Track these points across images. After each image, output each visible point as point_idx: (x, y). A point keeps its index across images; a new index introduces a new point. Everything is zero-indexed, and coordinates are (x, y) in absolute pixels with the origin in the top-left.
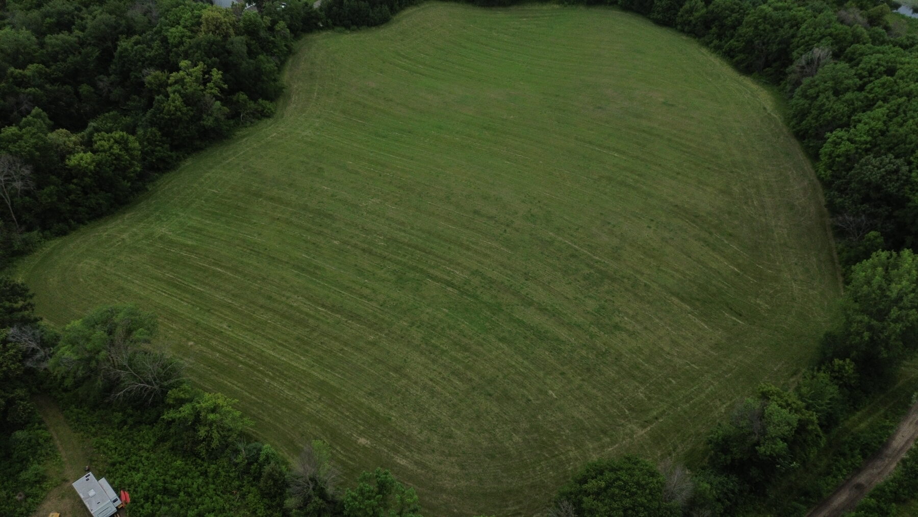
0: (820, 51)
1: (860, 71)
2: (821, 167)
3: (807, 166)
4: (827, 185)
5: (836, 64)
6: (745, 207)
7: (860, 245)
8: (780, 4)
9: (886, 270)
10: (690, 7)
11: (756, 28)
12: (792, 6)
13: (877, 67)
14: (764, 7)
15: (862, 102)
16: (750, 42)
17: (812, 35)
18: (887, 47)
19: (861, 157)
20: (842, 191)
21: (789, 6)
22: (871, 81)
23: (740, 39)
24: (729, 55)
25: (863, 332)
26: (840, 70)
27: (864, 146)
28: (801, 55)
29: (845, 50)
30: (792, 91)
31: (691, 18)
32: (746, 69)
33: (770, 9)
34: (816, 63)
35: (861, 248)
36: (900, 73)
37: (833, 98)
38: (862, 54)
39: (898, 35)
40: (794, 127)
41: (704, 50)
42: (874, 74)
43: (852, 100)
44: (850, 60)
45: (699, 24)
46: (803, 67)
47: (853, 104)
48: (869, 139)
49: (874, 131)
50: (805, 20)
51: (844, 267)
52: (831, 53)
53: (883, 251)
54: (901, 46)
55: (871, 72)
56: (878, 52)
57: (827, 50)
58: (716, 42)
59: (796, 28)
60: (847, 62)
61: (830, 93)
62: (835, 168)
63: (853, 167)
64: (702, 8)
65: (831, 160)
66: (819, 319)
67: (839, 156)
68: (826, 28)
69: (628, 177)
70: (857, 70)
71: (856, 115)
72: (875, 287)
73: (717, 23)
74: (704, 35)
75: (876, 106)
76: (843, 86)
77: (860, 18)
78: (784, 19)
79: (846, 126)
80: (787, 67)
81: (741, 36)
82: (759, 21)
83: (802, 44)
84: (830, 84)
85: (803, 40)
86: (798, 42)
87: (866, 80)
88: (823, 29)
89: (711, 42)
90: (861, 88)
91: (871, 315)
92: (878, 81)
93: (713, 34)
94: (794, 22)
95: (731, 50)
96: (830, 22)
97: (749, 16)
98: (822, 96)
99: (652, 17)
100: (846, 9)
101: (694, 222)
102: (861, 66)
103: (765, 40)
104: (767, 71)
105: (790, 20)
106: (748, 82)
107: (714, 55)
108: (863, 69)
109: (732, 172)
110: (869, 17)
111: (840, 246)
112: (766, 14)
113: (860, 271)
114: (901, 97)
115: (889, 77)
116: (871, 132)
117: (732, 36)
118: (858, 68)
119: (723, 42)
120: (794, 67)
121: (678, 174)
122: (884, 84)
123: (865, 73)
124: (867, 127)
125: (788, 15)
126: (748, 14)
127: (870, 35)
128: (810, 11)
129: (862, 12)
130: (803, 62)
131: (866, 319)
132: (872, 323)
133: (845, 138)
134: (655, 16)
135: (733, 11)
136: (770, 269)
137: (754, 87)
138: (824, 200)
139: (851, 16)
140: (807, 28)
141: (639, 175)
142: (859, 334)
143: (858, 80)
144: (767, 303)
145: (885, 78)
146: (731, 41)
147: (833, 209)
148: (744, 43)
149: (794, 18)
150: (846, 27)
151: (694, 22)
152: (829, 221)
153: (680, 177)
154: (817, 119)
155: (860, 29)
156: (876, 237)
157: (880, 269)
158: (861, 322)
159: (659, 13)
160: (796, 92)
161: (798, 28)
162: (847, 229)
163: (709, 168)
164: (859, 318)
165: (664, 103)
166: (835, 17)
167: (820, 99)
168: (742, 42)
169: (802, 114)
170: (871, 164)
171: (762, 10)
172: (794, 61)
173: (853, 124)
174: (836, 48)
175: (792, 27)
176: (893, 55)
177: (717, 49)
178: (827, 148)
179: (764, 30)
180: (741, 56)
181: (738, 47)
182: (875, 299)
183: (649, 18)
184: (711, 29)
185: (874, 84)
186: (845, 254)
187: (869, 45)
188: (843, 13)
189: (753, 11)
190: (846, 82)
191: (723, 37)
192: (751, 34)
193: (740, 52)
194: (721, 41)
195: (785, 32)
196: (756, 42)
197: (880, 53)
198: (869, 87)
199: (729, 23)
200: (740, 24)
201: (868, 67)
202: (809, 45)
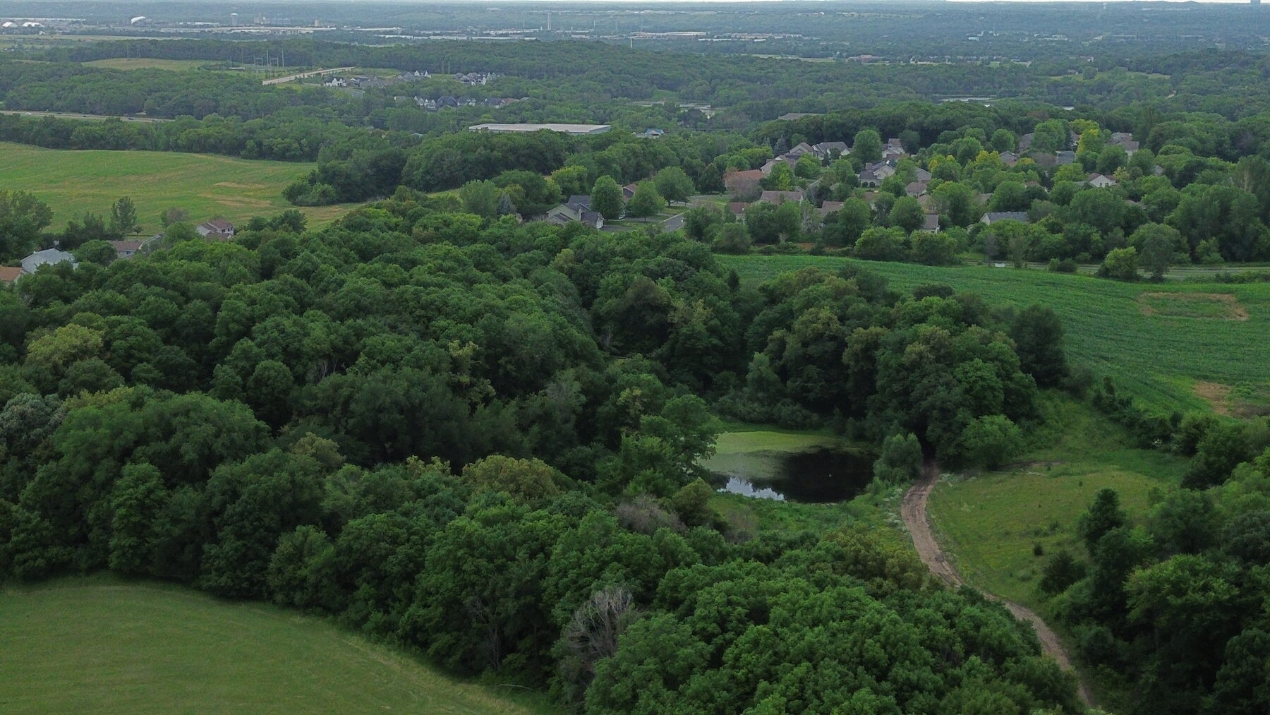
0: (607, 597)
1: (700, 625)
5: (648, 618)
8: (493, 511)
10: (296, 548)
11: (458, 569)
12: (520, 510)
13: (729, 609)
14: (461, 521)
15: (728, 690)
16: (453, 604)
17: (580, 566)
18: (733, 564)
21: (513, 511)
22: (730, 642)
23: (430, 599)
24: (415, 641)
26: (661, 630)
28: (572, 612)
29: (656, 585)
30: (579, 696)
31: (304, 572)
32: (463, 667)
33: (475, 523)
34: (607, 624)
36: (776, 612)
37: (667, 694)
38: (692, 588)
39: (744, 536)
41: (355, 641)
42: (729, 626)
43: (707, 690)
44: (674, 604)
45: (325, 581)
46: (584, 639)
47: (712, 700)
50: (557, 536)
52: (630, 596)
54: (758, 558)
55: (722, 622)
56: (721, 577)
57: (620, 592)
58: (377, 617)
59: (541, 555)
60: (669, 611)
61: (658, 684)
64: (323, 546)
68: (604, 546)
70: (693, 624)
73: (366, 573)
74: (344, 607)
75: (758, 693)
76: (680, 663)
77: (663, 515)
78: (511, 540)
80: (550, 644)
81: (430, 594)
82: (460, 553)
83: (567, 588)
84: (651, 664)
85: (565, 580)
86: (556, 585)
87: (718, 640)
88: (598, 550)
89: (365, 619)
90: (716, 661)
92: (742, 638)
93: (366, 600)
94: (534, 545)
95: (416, 628)
96: (607, 531)
97: (435, 546)
98: (644, 696)
99: (205, 584)
100: (629, 500)
102: (698, 612)
103: (486, 594)
104: (510, 663)
105: (524, 542)
106: (474, 694)
107: (381, 648)
108: (704, 618)
110: (678, 510)
112: (470, 536)
114: (797, 664)
115: (760, 627)
117: (410, 598)
118: (695, 618)
119: (394, 613)
120: (565, 641)
122: (756, 643)
123: (712, 627)
125: (516, 530)
126: (431, 543)
127: (693, 545)
128: (559, 516)
129: (661, 501)
130: (578, 625)
134: (214, 580)
135: (395, 541)
139: (644, 512)
140: (564, 552)
143: (703, 644)
145: (753, 630)
146: (412, 609)
148: (440, 609)
149: (530, 535)
150: (644, 537)
151: (312, 579)
155: (671, 536)
160: (588, 698)
161: (547, 556)
166: (612, 521)
167: (642, 701)
168: (436, 608)
171: (460, 530)
172: (561, 628)
174: (636, 584)
175: (533, 555)
176: (751, 579)
177: (384, 631)
179: (477, 572)
180: (443, 639)
181: (430, 620)
183: (199, 589)
184: (357, 588)
185: (737, 646)
187: (700, 566)
188: (625, 509)
189: (439, 534)
190: (682, 652)
191: (390, 602)
192: (450, 585)
193: (438, 630)
194: (387, 612)
195: (522, 568)
196: (468, 601)
197: (725, 579)
198: (729, 654)
199: (396, 569)
200: (420, 567)
201: (714, 613)
202: (581, 588)
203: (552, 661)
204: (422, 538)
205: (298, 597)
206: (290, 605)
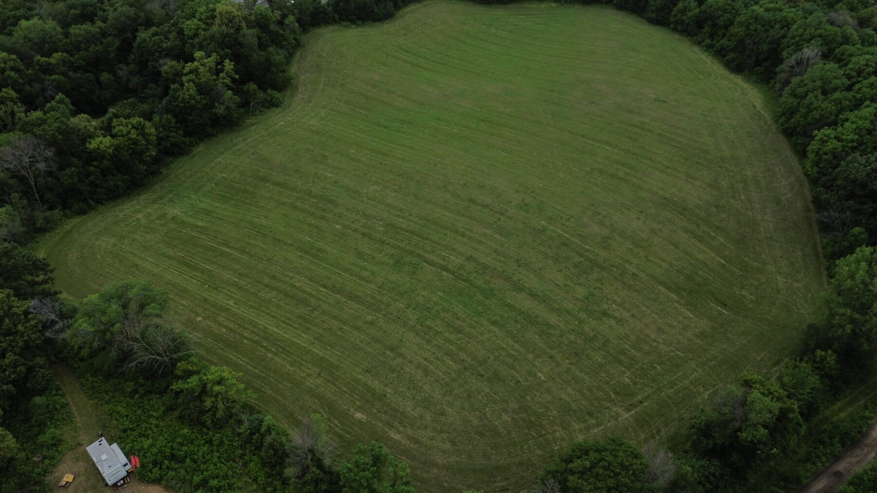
0: (809, 52)
1: (848, 72)
2: (808, 164)
3: (794, 162)
4: (814, 181)
5: (825, 64)
6: (732, 201)
7: (845, 241)
8: (772, 5)
9: (870, 265)
10: (684, 7)
11: (748, 28)
12: (783, 7)
13: (865, 67)
14: (755, 7)
15: (850, 101)
16: (741, 42)
17: (802, 36)
19: (848, 154)
20: (828, 187)
21: (780, 7)
22: (860, 82)
23: (731, 38)
24: (720, 54)
25: (845, 325)
26: (829, 70)
27: (850, 145)
28: (791, 55)
29: (834, 50)
30: (782, 89)
31: (684, 18)
32: (737, 68)
33: (762, 10)
34: (805, 62)
35: (845, 243)
37: (821, 97)
38: (851, 55)
40: (782, 125)
41: (696, 49)
42: (862, 75)
43: (840, 99)
44: (839, 61)
45: (692, 23)
46: (792, 67)
47: (841, 103)
48: (856, 137)
49: (861, 130)
50: (796, 21)
51: (828, 261)
52: (820, 53)
53: (867, 247)
55: (859, 73)
56: (868, 53)
57: (816, 51)
58: (708, 41)
59: (786, 28)
60: (835, 63)
61: (818, 92)
62: (821, 165)
63: (840, 165)
64: (695, 8)
65: (817, 157)
66: (803, 311)
67: (825, 154)
68: (816, 29)
69: (619, 170)
70: (846, 70)
71: (843, 115)
72: (859, 281)
73: (709, 23)
74: (696, 35)
75: (863, 105)
76: (832, 85)
77: (850, 20)
78: (775, 19)
79: (834, 124)
80: (777, 66)
81: (733, 36)
82: (751, 21)
83: (793, 44)
84: (818, 83)
85: (793, 41)
86: (788, 42)
87: (854, 80)
88: (813, 31)
89: (703, 41)
90: (849, 88)
91: (853, 308)
92: (866, 81)
93: (706, 34)
94: (785, 23)
95: (722, 49)
96: (820, 23)
97: (741, 16)
98: (810, 95)
99: (646, 16)
100: (836, 11)
101: (682, 214)
102: (849, 66)
103: (757, 40)
104: (757, 70)
105: (781, 21)
106: (738, 80)
107: (706, 54)
108: (851, 69)
109: (721, 167)
110: (859, 19)
111: (825, 241)
112: (758, 14)
113: (844, 266)
116: (858, 131)
117: (724, 36)
118: (847, 68)
119: (715, 41)
120: (784, 66)
121: (668, 168)
122: (872, 84)
123: (854, 74)
124: (854, 126)
125: (779, 15)
127: (860, 37)
128: (800, 12)
129: (852, 14)
130: (792, 61)
131: (849, 312)
132: (854, 316)
133: (832, 136)
134: (649, 15)
135: (725, 11)
136: (756, 261)
137: (745, 85)
138: (810, 197)
139: (841, 17)
140: (797, 29)
141: (629, 168)
142: (841, 326)
143: (846, 80)
144: (751, 294)
145: (873, 79)
146: (723, 41)
147: (819, 205)
148: (735, 43)
149: (785, 19)
150: (835, 29)
151: (687, 21)
152: (814, 216)
153: (669, 171)
154: (805, 117)
155: (850, 30)
156: (860, 233)
157: (863, 264)
158: (843, 315)
159: (652, 11)
160: (785, 91)
161: (789, 29)
162: (832, 225)
163: (697, 163)
164: (842, 311)
165: (656, 100)
166: (825, 19)
167: (808, 98)
168: (734, 42)
169: (791, 112)
170: (858, 162)
171: (754, 11)
172: (784, 60)
173: (840, 123)
174: (825, 49)
175: (782, 28)
177: (708, 48)
178: (814, 146)
179: (756, 30)
180: (732, 55)
181: (729, 46)
182: (858, 293)
183: (643, 17)
184: (703, 28)
185: (862, 84)
186: (829, 249)
187: (859, 46)
188: (833, 15)
189: (744, 11)
190: (835, 81)
191: (715, 36)
192: (742, 34)
193: (731, 51)
194: (712, 40)
195: (776, 32)
196: (747, 42)
197: (869, 54)
198: (857, 87)
199: (721, 23)
200: (732, 23)
201: (857, 68)
202: (799, 45)
203: (775, 74)
204: (737, 12)
205: (679, 27)
206: (675, 30)
